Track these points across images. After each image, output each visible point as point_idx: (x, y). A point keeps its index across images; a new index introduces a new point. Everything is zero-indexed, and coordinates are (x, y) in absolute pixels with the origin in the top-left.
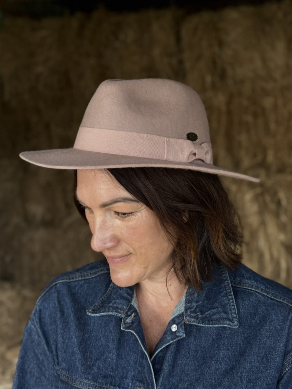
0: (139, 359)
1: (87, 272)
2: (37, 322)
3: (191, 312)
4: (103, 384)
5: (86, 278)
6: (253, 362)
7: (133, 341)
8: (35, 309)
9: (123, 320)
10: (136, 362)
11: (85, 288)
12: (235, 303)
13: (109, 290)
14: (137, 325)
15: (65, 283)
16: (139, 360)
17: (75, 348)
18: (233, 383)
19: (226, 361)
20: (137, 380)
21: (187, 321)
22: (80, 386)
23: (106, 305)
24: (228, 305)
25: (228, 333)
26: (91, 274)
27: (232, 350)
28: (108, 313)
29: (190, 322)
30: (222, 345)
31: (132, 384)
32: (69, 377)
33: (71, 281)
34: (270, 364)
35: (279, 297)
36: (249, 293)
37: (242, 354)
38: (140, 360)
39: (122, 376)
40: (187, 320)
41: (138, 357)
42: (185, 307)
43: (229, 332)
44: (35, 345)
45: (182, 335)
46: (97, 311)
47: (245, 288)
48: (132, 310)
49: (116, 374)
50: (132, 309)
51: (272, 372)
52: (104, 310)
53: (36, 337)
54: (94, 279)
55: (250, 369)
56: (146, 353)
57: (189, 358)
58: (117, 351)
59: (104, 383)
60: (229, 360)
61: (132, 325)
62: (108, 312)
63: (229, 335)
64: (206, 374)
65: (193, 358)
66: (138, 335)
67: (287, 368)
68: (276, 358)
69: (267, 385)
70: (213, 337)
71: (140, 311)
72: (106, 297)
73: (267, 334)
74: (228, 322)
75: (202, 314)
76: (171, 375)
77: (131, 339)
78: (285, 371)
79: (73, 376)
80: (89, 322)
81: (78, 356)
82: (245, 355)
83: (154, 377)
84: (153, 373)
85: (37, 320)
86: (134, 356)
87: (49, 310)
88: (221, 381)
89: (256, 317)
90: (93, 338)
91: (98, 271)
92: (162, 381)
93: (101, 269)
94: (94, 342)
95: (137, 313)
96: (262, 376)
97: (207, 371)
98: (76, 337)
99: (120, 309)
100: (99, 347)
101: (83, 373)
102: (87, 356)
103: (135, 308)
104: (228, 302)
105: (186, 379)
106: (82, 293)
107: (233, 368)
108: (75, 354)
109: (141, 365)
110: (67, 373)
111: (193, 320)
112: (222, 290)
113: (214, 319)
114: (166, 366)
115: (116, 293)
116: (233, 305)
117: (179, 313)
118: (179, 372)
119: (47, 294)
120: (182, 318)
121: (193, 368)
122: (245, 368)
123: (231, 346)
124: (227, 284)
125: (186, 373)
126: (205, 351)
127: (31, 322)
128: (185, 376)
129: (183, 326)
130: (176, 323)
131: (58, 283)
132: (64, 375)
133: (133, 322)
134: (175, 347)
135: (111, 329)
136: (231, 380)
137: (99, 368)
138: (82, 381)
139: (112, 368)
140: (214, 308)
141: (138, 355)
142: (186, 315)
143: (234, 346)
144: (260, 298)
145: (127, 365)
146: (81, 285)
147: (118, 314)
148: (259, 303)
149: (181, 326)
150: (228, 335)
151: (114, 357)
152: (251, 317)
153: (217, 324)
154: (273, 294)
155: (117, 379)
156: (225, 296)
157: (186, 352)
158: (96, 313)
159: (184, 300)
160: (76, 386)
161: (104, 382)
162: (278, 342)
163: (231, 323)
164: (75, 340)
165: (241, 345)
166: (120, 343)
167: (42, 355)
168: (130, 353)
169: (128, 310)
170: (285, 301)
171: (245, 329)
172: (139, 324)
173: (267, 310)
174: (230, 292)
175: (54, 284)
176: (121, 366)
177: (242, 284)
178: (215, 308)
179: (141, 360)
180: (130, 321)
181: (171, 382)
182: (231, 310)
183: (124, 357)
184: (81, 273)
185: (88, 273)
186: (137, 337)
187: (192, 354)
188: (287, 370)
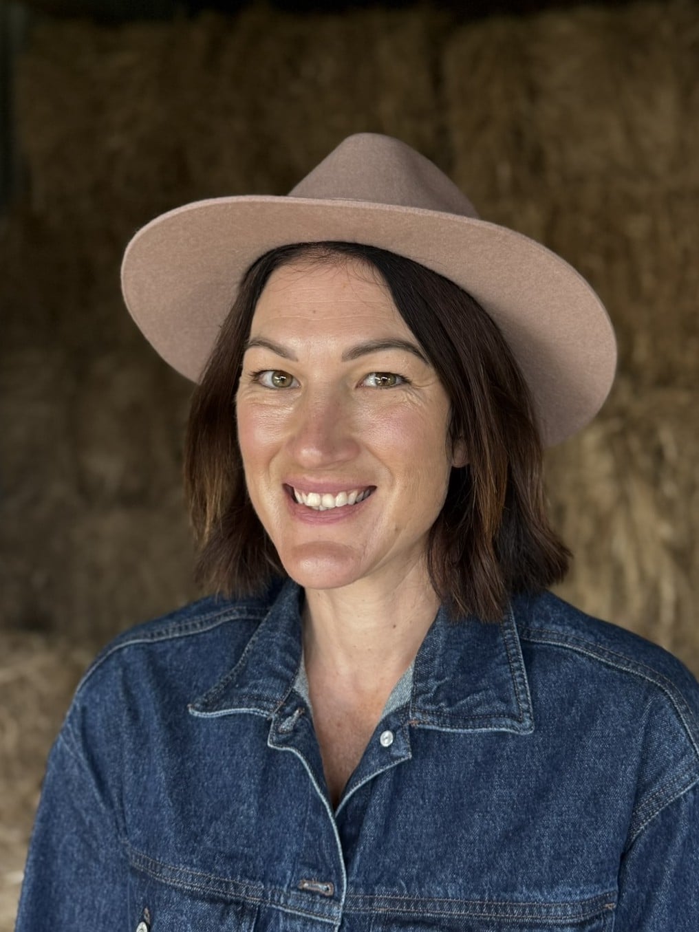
0: (310, 815)
1: (193, 620)
2: (76, 736)
3: (426, 702)
4: (225, 875)
5: (191, 633)
6: (565, 811)
7: (297, 776)
8: (72, 708)
9: (272, 725)
10: (303, 821)
11: (189, 656)
12: (525, 677)
13: (242, 658)
14: (305, 736)
15: (141, 646)
16: (308, 818)
17: (162, 795)
18: (520, 863)
19: (505, 813)
20: (304, 864)
21: (417, 722)
22: (171, 881)
23: (235, 691)
24: (511, 682)
25: (510, 748)
26: (201, 624)
27: (519, 786)
28: (238, 709)
29: (424, 723)
30: (496, 776)
31: (292, 873)
32: (148, 862)
33: (156, 640)
34: (604, 814)
35: (626, 662)
36: (558, 654)
37: (541, 794)
38: (310, 818)
39: (270, 855)
40: (415, 719)
41: (307, 810)
42: (412, 692)
43: (512, 744)
44: (72, 791)
45: (405, 754)
46: (213, 706)
47: (550, 645)
48: (294, 704)
49: (258, 850)
50: (294, 700)
51: (609, 833)
52: (229, 703)
53: (76, 771)
54: (210, 635)
55: (559, 829)
56: (324, 801)
57: (422, 808)
58: (259, 798)
59: (228, 872)
60: (512, 809)
61: (295, 735)
62: (240, 708)
63: (513, 753)
64: (461, 843)
65: (432, 809)
66: (307, 759)
67: (643, 823)
68: (617, 801)
69: (597, 864)
70: (476, 759)
71: (312, 703)
72: (235, 674)
73: (597, 746)
74: (509, 722)
75: (450, 705)
76: (382, 848)
77: (293, 771)
78: (638, 831)
79: (158, 859)
80: (196, 734)
81: (168, 813)
82: (547, 797)
83: (341, 854)
84: (339, 846)
85: (77, 732)
86: (297, 808)
87: (103, 709)
88: (494, 858)
89: (573, 708)
90: (204, 769)
91: (219, 617)
92: (361, 861)
93: (227, 610)
94: (207, 778)
95: (307, 709)
96: (585, 843)
97: (463, 837)
98: (165, 769)
99: (267, 700)
100: (219, 790)
101: (179, 851)
102: (189, 811)
103: (303, 699)
104: (510, 675)
105: (416, 856)
106: (182, 668)
107: (519, 829)
108: (161, 807)
109: (313, 828)
110: (145, 852)
111: (429, 718)
112: (497, 651)
113: (477, 715)
114: (369, 828)
115: (258, 664)
116: (520, 684)
117: (398, 704)
118: (399, 840)
119: (100, 672)
120: (405, 715)
121: (431, 831)
122: (547, 827)
123: (518, 776)
124: (509, 636)
125: (416, 842)
126: (460, 791)
127: (64, 738)
128: (413, 849)
129: (407, 733)
130: (392, 728)
131: (126, 647)
132: (137, 856)
133: (295, 730)
134: (389, 783)
135: (246, 747)
136: (516, 854)
137: (217, 838)
138: (177, 870)
139: (248, 838)
140: (477, 692)
141: (307, 806)
142: (415, 708)
143: (524, 776)
144: (584, 665)
145: (283, 829)
146: (179, 650)
147: (262, 711)
148: (580, 677)
149: (402, 733)
150: (511, 752)
151: (252, 812)
152: (561, 709)
153: (484, 727)
154: (613, 654)
155: (260, 861)
156: (504, 664)
157: (416, 794)
158: (211, 711)
159: (411, 674)
160: (164, 881)
161: (229, 869)
162: (622, 765)
163: (515, 723)
164: (163, 775)
165: (540, 775)
166: (266, 781)
167: (90, 812)
168: (289, 803)
169: (285, 702)
170: (637, 670)
171: (549, 736)
172: (309, 735)
173: (598, 691)
174: (518, 654)
175: (116, 648)
176: (268, 833)
177: (544, 636)
178: (481, 691)
179: (312, 817)
180: (288, 728)
181: (381, 864)
182: (516, 695)
183: (276, 812)
184: (179, 622)
185: (195, 622)
186: (304, 762)
187: (429, 799)
188: (642, 827)
